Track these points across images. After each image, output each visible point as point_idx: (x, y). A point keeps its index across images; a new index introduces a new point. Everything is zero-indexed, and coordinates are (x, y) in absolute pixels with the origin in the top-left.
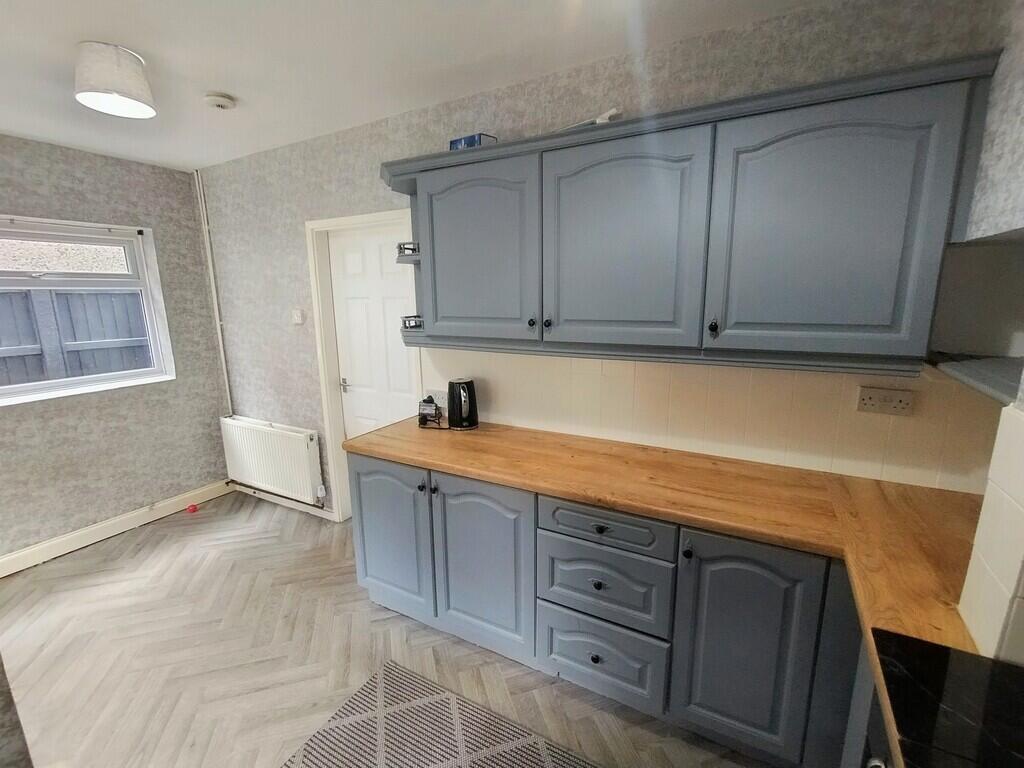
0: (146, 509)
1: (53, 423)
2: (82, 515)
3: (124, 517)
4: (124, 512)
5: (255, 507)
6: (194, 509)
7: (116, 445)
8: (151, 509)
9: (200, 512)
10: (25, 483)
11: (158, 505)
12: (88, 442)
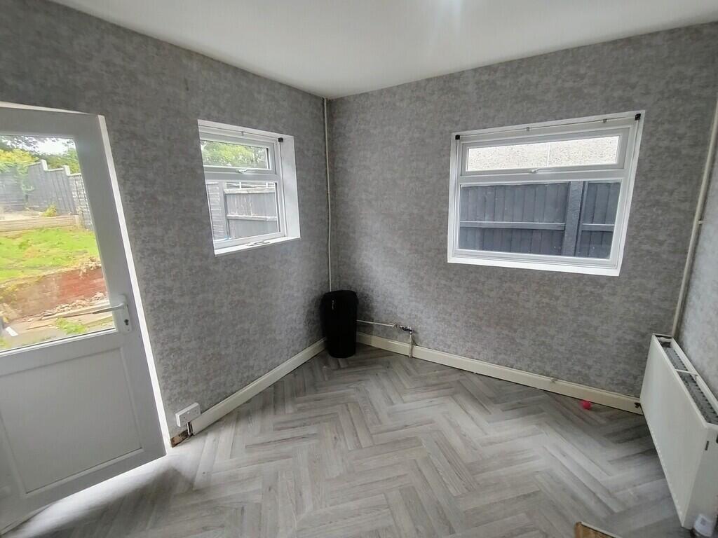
0: (549, 379)
1: (506, 285)
2: (506, 357)
3: (530, 375)
4: (534, 372)
5: (643, 453)
6: (588, 406)
7: (542, 318)
8: (553, 382)
9: (589, 413)
10: (481, 319)
11: (560, 382)
12: (524, 307)
